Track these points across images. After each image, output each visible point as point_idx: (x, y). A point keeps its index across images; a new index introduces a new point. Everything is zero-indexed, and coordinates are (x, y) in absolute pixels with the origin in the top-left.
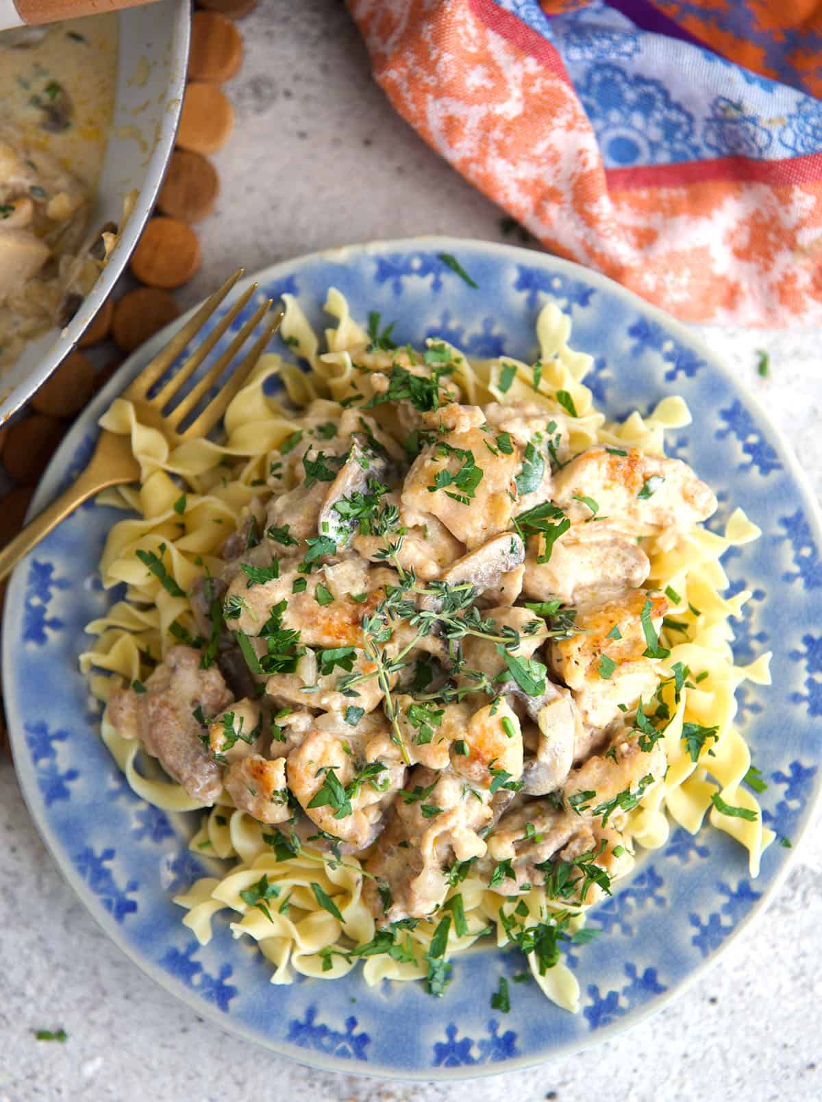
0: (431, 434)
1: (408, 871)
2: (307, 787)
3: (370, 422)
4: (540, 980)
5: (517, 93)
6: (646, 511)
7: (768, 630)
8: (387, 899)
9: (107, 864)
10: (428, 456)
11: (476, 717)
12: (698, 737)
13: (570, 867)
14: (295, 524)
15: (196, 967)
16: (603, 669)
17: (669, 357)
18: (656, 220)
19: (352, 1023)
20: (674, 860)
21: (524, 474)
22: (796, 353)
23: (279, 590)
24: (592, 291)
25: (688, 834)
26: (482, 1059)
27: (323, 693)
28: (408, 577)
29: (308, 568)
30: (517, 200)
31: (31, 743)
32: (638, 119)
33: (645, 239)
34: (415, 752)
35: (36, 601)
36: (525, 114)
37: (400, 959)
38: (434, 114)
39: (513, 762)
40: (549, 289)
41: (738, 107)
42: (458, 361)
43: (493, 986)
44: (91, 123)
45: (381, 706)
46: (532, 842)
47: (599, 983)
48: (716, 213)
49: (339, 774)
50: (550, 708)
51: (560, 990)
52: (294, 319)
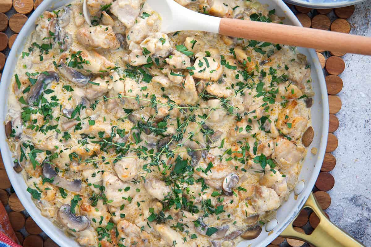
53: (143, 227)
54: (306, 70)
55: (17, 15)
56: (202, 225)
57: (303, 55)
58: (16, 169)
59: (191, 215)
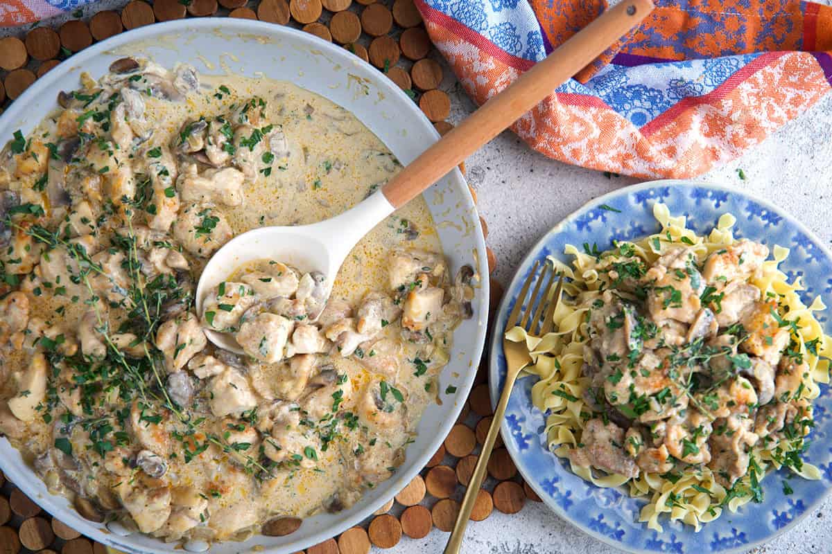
0: (649, 286)
1: (730, 461)
2: (678, 450)
3: (615, 291)
4: (800, 474)
5: (594, 125)
6: (744, 269)
7: (812, 286)
8: (727, 477)
9: (603, 521)
10: (654, 296)
11: (732, 388)
12: (813, 346)
13: (793, 425)
14: (618, 350)
15: (661, 543)
16: (767, 342)
17: (712, 198)
18: (670, 141)
19: (734, 531)
20: (824, 397)
21: (693, 281)
22: (752, 162)
23: (627, 380)
24: (668, 188)
25: (826, 384)
26: (793, 517)
27: (666, 412)
28: (675, 348)
29: (632, 366)
30: (614, 166)
31: (546, 489)
32: (637, 102)
33: (671, 152)
34: (714, 414)
35: (516, 432)
36: (602, 132)
37: (742, 496)
38: (566, 151)
39: (753, 398)
40: (650, 197)
41: (682, 80)
42: (633, 247)
43: (781, 486)
44: (426, 228)
45: (690, 404)
46: (773, 423)
47: (823, 462)
48: (692, 125)
49: (687, 439)
50: (757, 368)
51: (809, 473)
52: (558, 265)
53: (30, 332)
54: (386, 471)
55: (285, 5)
56: (67, 429)
57: (404, 456)
58: (62, 97)
59: (78, 401)
